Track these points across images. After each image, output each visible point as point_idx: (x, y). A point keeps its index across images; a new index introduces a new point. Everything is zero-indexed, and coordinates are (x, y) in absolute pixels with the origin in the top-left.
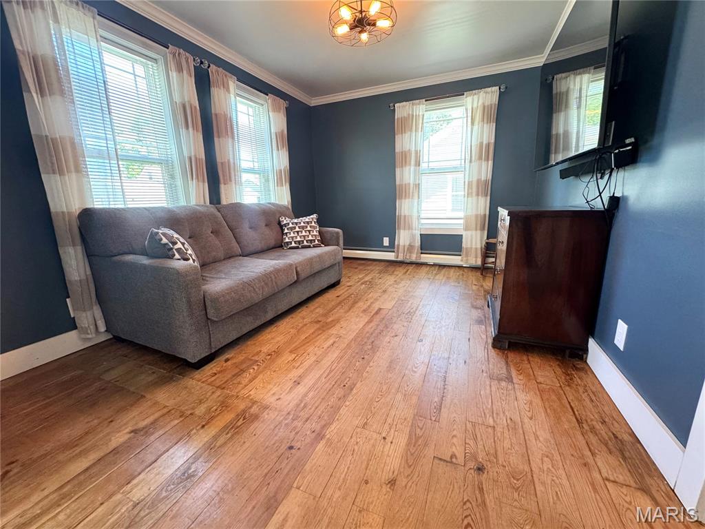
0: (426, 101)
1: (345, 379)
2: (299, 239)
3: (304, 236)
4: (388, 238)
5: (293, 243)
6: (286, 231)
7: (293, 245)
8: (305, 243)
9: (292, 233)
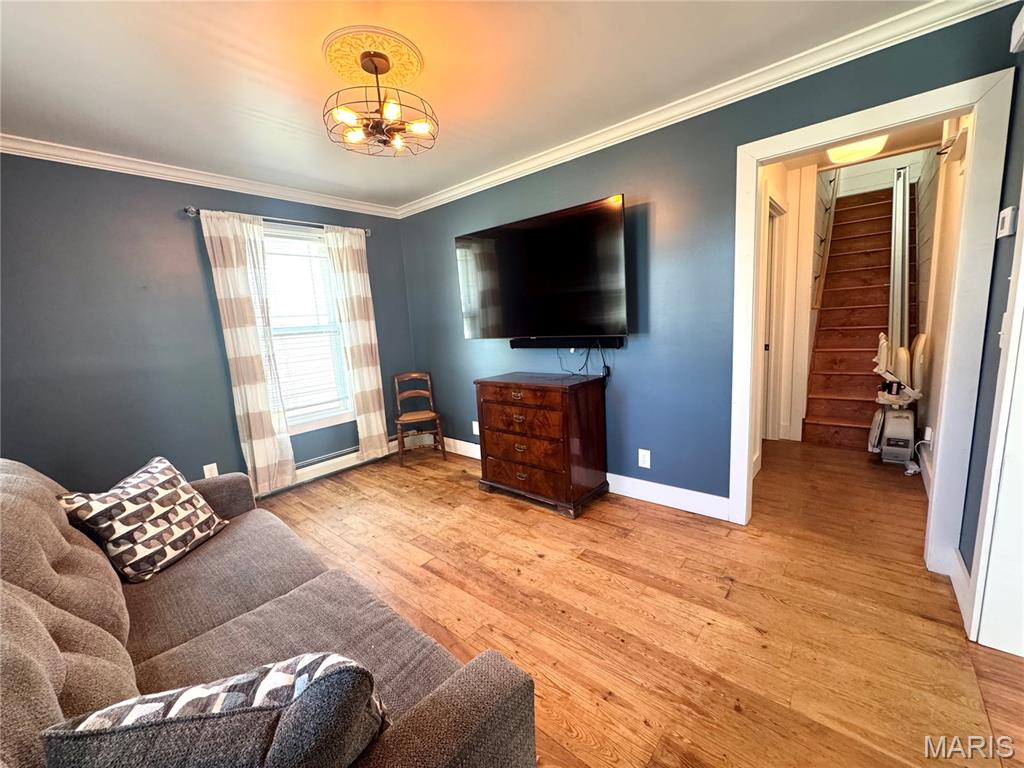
0: (264, 220)
1: (608, 638)
2: (178, 533)
3: (188, 519)
4: (214, 465)
5: (168, 549)
6: (121, 529)
7: (171, 553)
8: (198, 535)
9: (147, 526)
